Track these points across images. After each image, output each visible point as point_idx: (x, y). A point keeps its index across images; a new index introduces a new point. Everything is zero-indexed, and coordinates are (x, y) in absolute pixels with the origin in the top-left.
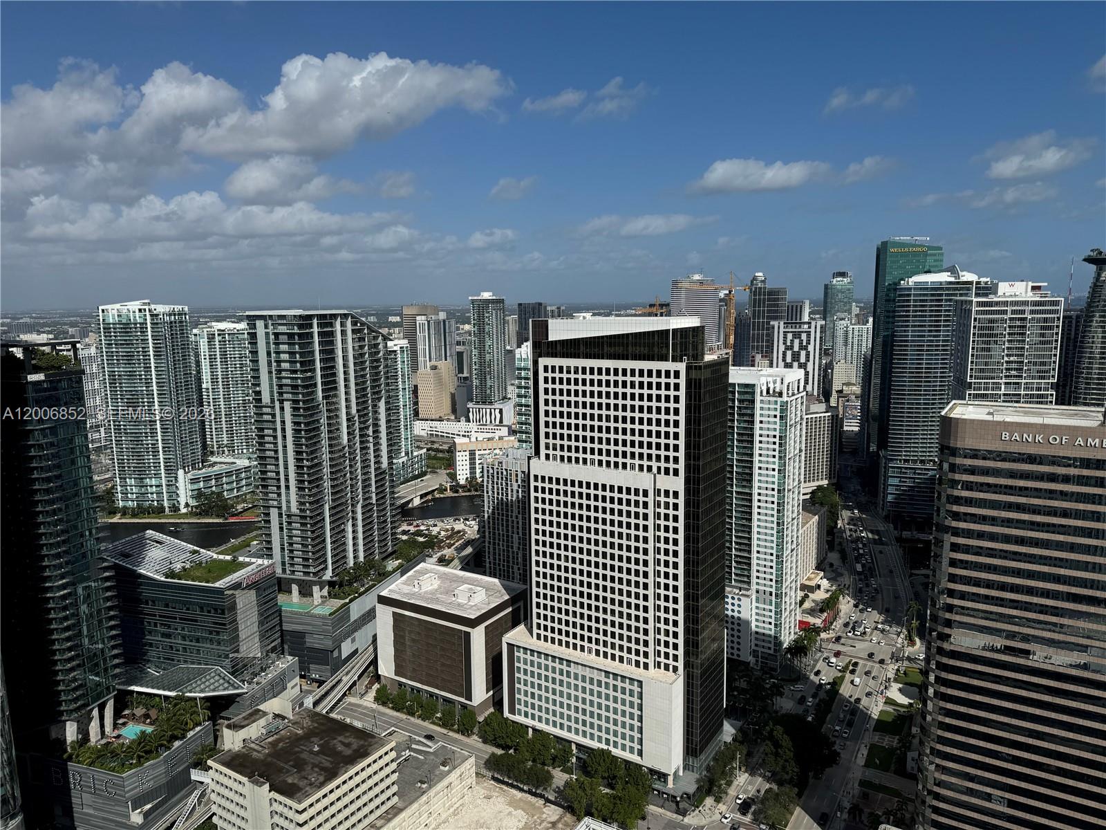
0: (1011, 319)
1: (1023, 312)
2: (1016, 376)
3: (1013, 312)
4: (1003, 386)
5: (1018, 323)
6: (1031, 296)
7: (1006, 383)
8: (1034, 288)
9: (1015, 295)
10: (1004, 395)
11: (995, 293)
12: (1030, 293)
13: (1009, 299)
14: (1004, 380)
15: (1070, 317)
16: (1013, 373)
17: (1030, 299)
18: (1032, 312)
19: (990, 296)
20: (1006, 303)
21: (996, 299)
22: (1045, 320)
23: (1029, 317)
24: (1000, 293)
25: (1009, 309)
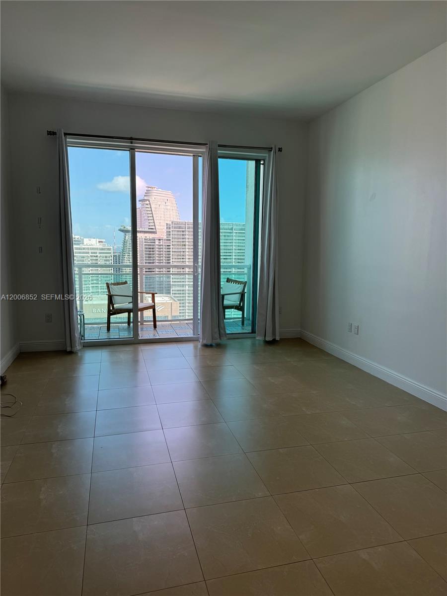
0: (91, 256)
1: (96, 253)
2: (96, 283)
3: (92, 253)
4: (91, 288)
5: (94, 258)
6: (99, 246)
7: (92, 287)
8: (99, 242)
9: (92, 245)
10: (92, 292)
11: (83, 244)
12: (98, 244)
13: (90, 247)
14: (91, 285)
15: (116, 256)
16: (95, 282)
17: (98, 247)
18: (100, 253)
19: (81, 245)
20: (88, 249)
21: (83, 247)
22: (106, 257)
23: (99, 255)
24: (85, 244)
25: (90, 251)
